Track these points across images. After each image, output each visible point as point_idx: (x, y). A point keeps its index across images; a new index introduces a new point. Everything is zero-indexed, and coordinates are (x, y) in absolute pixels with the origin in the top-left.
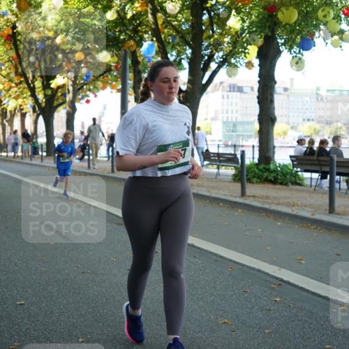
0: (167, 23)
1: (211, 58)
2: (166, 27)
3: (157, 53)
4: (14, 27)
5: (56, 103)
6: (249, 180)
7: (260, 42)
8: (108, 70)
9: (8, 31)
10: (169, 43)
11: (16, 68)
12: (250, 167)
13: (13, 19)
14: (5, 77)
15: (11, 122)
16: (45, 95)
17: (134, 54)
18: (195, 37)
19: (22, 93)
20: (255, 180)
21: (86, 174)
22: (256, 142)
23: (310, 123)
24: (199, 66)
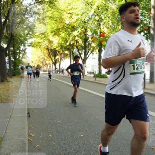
0: (79, 45)
1: (88, 52)
4: (48, 46)
5: (57, 62)
6: (97, 77)
7: (99, 49)
8: (67, 55)
9: (47, 47)
10: (80, 49)
12: (97, 75)
14: (46, 57)
15: (47, 66)
16: (55, 60)
17: (73, 52)
18: (85, 48)
19: (50, 60)
21: (63, 76)
22: (98, 69)
24: (86, 54)
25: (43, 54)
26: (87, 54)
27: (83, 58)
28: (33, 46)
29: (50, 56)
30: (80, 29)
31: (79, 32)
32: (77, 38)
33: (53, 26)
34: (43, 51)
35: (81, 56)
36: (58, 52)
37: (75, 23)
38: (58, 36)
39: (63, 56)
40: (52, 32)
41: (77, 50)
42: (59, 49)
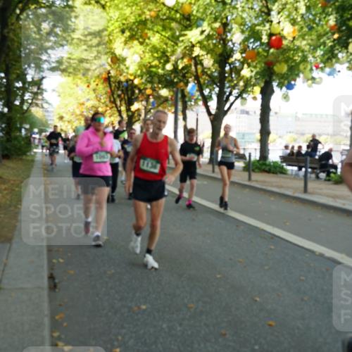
0: (204, 72)
1: (231, 94)
2: (203, 75)
3: (197, 91)
4: (109, 73)
5: (134, 120)
6: (253, 171)
7: (262, 85)
8: (166, 100)
9: (105, 75)
10: (204, 84)
11: (110, 98)
12: (254, 162)
13: (109, 68)
14: (103, 103)
16: (128, 116)
17: (183, 91)
18: (220, 80)
19: (114, 114)
20: (257, 170)
23: (291, 134)
24: (222, 99)
25: (92, 95)
26: (228, 99)
27: (213, 111)
28: (63, 71)
29: (114, 102)
30: (209, 24)
31: (206, 33)
32: (197, 51)
33: (128, 11)
34: (93, 85)
35: (209, 104)
36: (140, 91)
37: (194, 4)
38: (141, 43)
39: (153, 103)
40: (123, 32)
41: (196, 88)
42: (143, 81)
